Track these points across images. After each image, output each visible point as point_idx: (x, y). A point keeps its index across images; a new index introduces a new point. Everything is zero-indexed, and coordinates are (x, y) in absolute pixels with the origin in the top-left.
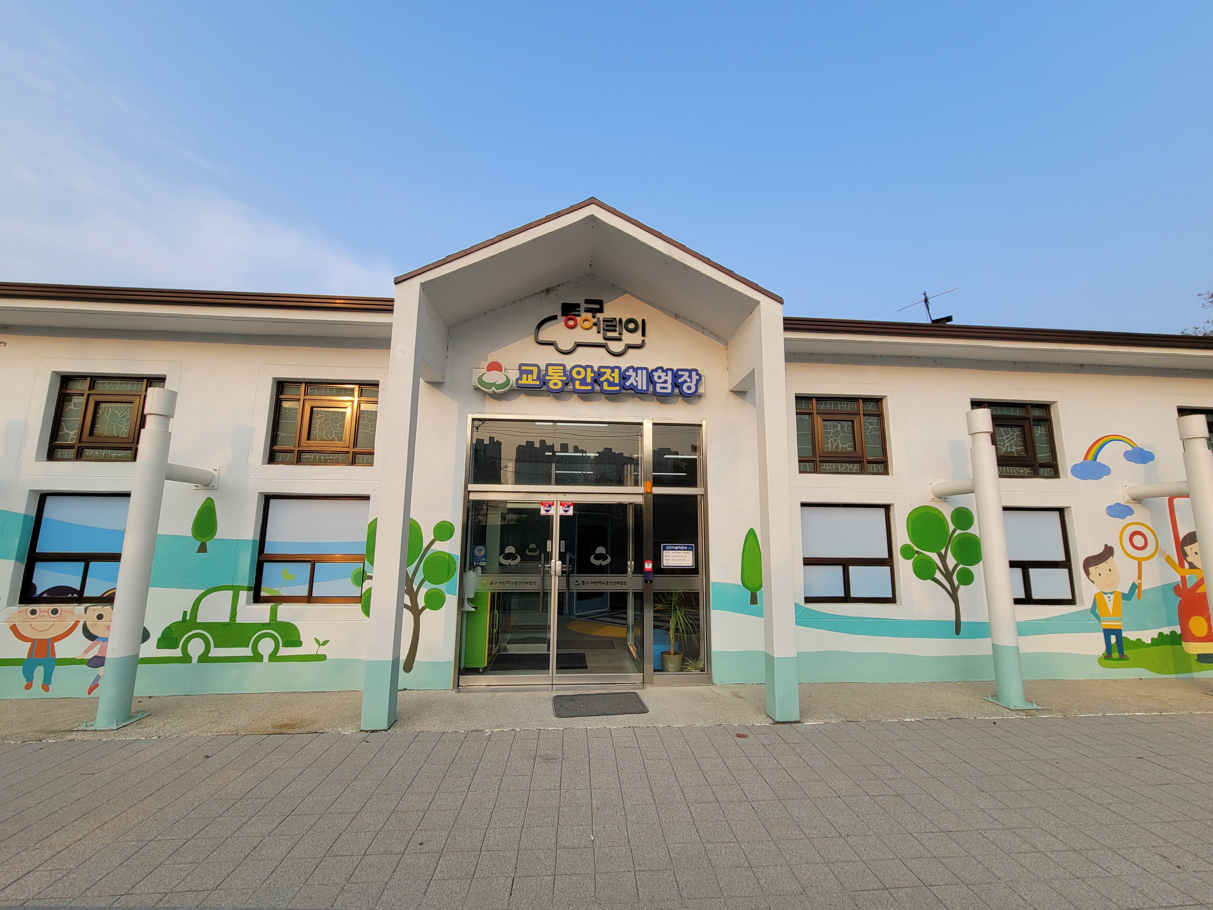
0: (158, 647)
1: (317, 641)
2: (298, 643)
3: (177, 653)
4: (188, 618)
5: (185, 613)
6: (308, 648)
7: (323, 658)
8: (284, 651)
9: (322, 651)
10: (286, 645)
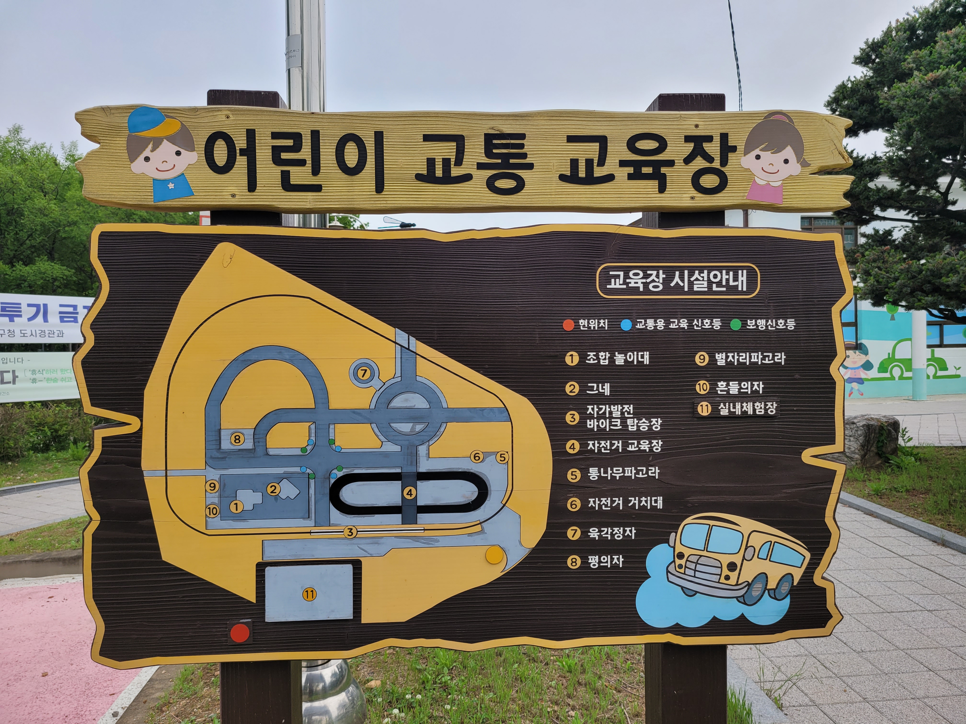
0: (879, 372)
1: (955, 368)
2: (946, 369)
3: (887, 375)
4: (891, 356)
5: (889, 354)
6: (951, 371)
7: (959, 376)
8: (940, 373)
9: (958, 372)
10: (941, 369)
